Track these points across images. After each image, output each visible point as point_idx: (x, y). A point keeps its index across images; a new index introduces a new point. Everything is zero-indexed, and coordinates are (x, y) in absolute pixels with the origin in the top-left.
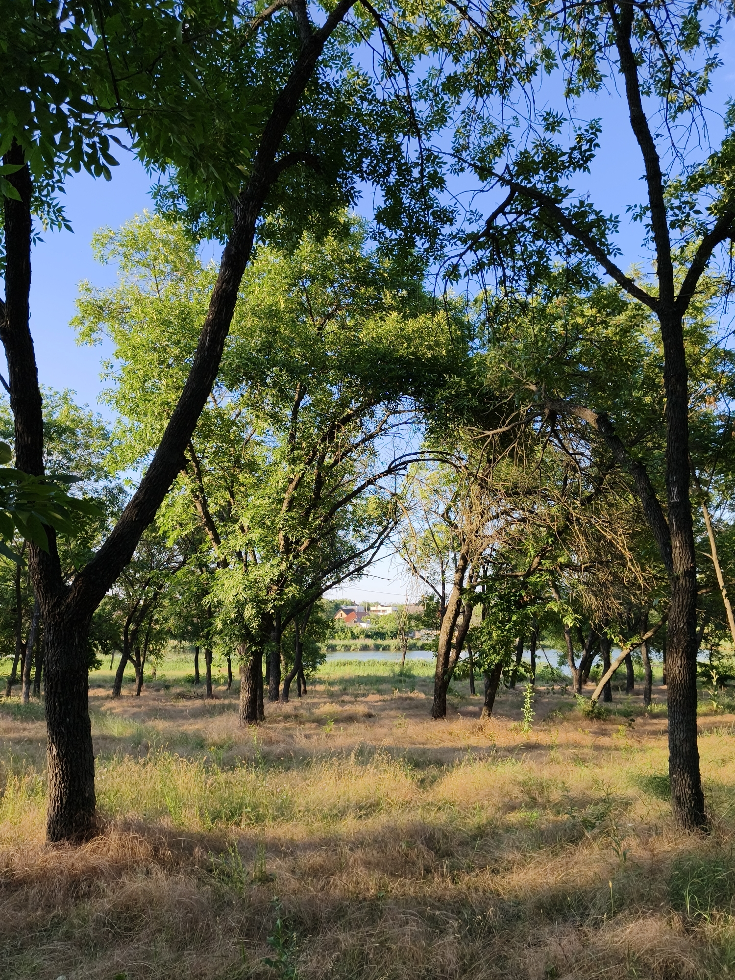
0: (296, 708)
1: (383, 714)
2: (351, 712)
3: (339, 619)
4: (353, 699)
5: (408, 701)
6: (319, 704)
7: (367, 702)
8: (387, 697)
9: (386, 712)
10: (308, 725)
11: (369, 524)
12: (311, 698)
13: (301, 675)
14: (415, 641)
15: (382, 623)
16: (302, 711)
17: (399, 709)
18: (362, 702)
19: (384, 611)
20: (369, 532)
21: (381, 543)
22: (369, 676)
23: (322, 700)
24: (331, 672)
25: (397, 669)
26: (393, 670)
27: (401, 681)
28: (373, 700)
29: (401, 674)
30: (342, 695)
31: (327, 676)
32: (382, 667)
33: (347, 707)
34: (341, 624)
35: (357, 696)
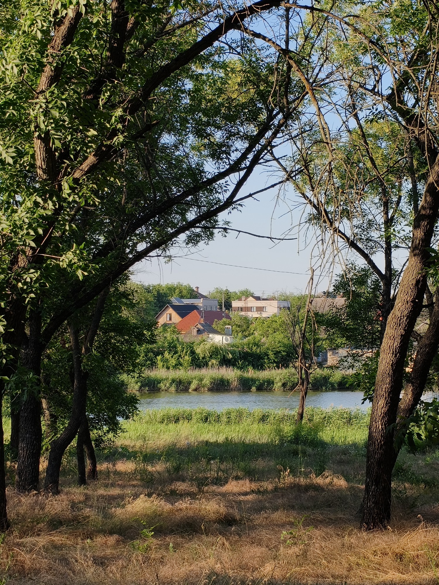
0: (74, 505)
1: (259, 519)
2: (191, 513)
3: (165, 325)
4: (194, 489)
5: (311, 493)
6: (122, 497)
7: (224, 495)
8: (268, 486)
9: (264, 514)
10: (100, 540)
11: (230, 118)
12: (106, 486)
13: (85, 440)
14: (326, 372)
15: (256, 334)
16: (87, 511)
17: (293, 507)
18: (215, 494)
19: (260, 309)
20: (231, 135)
21: (255, 161)
22: (228, 443)
23: (128, 491)
24: (149, 434)
25: (288, 429)
26: (279, 431)
27: (295, 453)
28: (236, 490)
29: (297, 438)
30: (172, 480)
31: (139, 444)
32: (255, 426)
33: (183, 504)
34: (169, 336)
35: (202, 483)
